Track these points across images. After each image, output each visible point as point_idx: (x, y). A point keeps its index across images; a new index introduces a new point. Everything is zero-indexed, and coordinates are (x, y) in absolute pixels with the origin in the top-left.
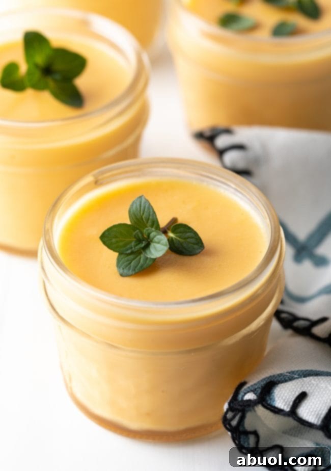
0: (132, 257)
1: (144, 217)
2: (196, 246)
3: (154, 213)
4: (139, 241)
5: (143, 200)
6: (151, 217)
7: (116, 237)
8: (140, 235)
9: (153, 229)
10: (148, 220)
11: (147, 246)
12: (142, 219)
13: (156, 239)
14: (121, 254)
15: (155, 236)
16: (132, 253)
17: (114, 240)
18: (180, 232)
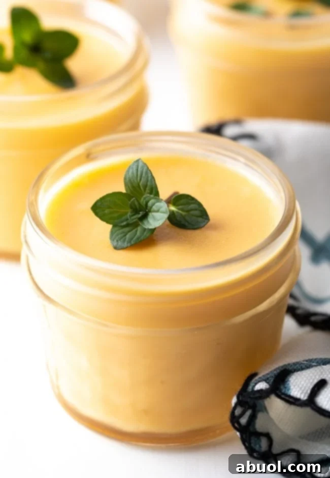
0: (126, 229)
1: (141, 184)
2: (200, 219)
3: (153, 178)
4: (136, 211)
5: (140, 164)
6: (149, 184)
7: (109, 207)
8: (136, 203)
9: (152, 196)
10: (145, 186)
11: (145, 216)
12: (139, 186)
13: (154, 208)
14: (115, 226)
15: (153, 204)
16: (127, 225)
17: (107, 211)
18: (182, 205)
